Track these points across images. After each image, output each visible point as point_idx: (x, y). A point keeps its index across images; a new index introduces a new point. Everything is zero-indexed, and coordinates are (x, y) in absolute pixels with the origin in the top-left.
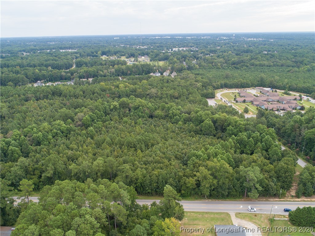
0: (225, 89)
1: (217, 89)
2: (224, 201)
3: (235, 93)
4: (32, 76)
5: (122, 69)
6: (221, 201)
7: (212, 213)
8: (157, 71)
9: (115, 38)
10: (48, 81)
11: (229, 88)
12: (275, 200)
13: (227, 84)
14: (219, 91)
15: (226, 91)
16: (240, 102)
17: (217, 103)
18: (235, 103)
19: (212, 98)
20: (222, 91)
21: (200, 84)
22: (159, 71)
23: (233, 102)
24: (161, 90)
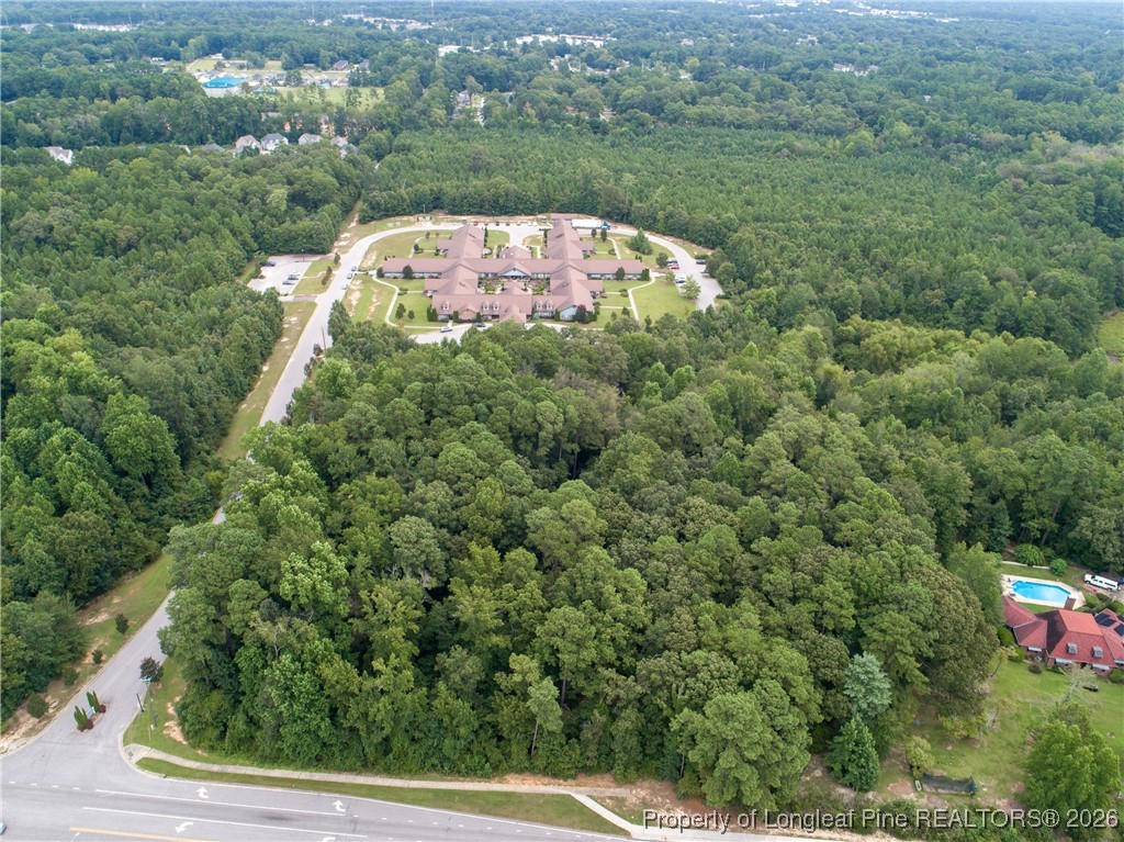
0: (427, 218)
3: (438, 234)
11: (449, 214)
14: (390, 225)
15: (425, 224)
16: (395, 278)
17: (300, 278)
18: (374, 278)
19: (312, 252)
20: (409, 223)
21: (279, 194)
22: (293, 127)
23: (370, 273)
24: (96, 213)
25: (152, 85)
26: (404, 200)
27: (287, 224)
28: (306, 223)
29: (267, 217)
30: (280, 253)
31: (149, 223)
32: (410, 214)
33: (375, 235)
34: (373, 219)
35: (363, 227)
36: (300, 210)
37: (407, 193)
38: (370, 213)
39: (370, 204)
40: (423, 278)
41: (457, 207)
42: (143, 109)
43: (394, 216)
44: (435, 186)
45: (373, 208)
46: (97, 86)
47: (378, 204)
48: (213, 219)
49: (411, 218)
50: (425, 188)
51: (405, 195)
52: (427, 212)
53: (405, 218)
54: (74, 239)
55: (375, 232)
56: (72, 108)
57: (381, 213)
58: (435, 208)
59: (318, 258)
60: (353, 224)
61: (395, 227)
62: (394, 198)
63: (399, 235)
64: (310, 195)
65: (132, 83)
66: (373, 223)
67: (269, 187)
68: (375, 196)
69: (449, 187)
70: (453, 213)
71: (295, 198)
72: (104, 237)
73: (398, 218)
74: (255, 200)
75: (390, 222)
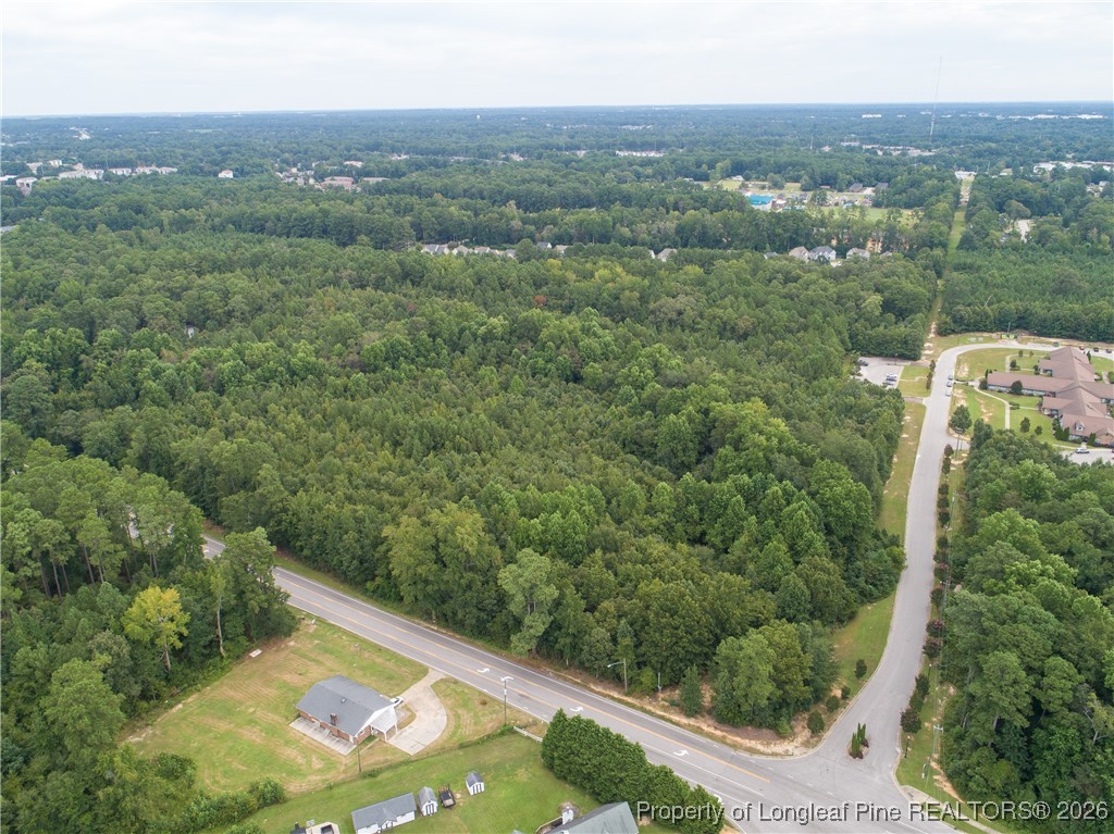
0: (1012, 336)
1: (978, 330)
2: (469, 643)
3: (1031, 353)
4: (433, 223)
5: (704, 227)
6: (460, 640)
7: (394, 655)
8: (834, 242)
9: (864, 116)
10: (480, 243)
11: (1035, 335)
12: (608, 692)
13: (1031, 314)
14: (973, 339)
15: (1010, 343)
16: (1000, 391)
17: (898, 379)
18: (976, 389)
19: (903, 357)
20: (990, 340)
21: (873, 300)
22: (839, 241)
23: (970, 383)
24: (712, 303)
25: (710, 200)
26: (988, 317)
27: (881, 328)
28: (902, 329)
29: (862, 320)
30: (869, 354)
31: (763, 316)
32: (991, 331)
33: (958, 348)
34: (953, 332)
35: (943, 339)
36: (891, 317)
37: (992, 310)
38: (953, 326)
39: (954, 317)
40: (1031, 395)
41: (1044, 329)
42: (712, 219)
43: (973, 331)
44: (1021, 305)
45: (955, 322)
46: (664, 200)
47: (962, 318)
48: (817, 317)
49: (994, 335)
50: (1013, 306)
51: (990, 312)
52: (1011, 330)
53: (986, 334)
54: (698, 323)
55: (958, 345)
56: (653, 218)
57: (964, 327)
58: (1017, 327)
59: (909, 363)
60: (932, 335)
61: (977, 342)
62: (978, 314)
63: (986, 350)
64: (900, 304)
65: (692, 198)
66: (952, 336)
67: (862, 293)
68: (959, 310)
69: (1038, 307)
70: (1040, 334)
71: (887, 306)
72: (724, 323)
73: (978, 334)
74: (850, 304)
75: (972, 337)
